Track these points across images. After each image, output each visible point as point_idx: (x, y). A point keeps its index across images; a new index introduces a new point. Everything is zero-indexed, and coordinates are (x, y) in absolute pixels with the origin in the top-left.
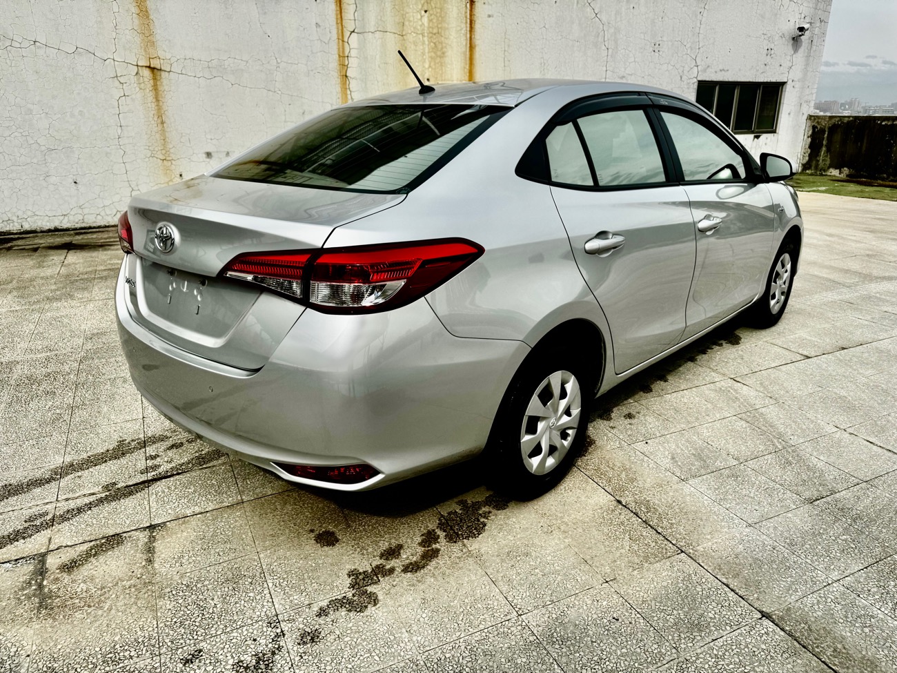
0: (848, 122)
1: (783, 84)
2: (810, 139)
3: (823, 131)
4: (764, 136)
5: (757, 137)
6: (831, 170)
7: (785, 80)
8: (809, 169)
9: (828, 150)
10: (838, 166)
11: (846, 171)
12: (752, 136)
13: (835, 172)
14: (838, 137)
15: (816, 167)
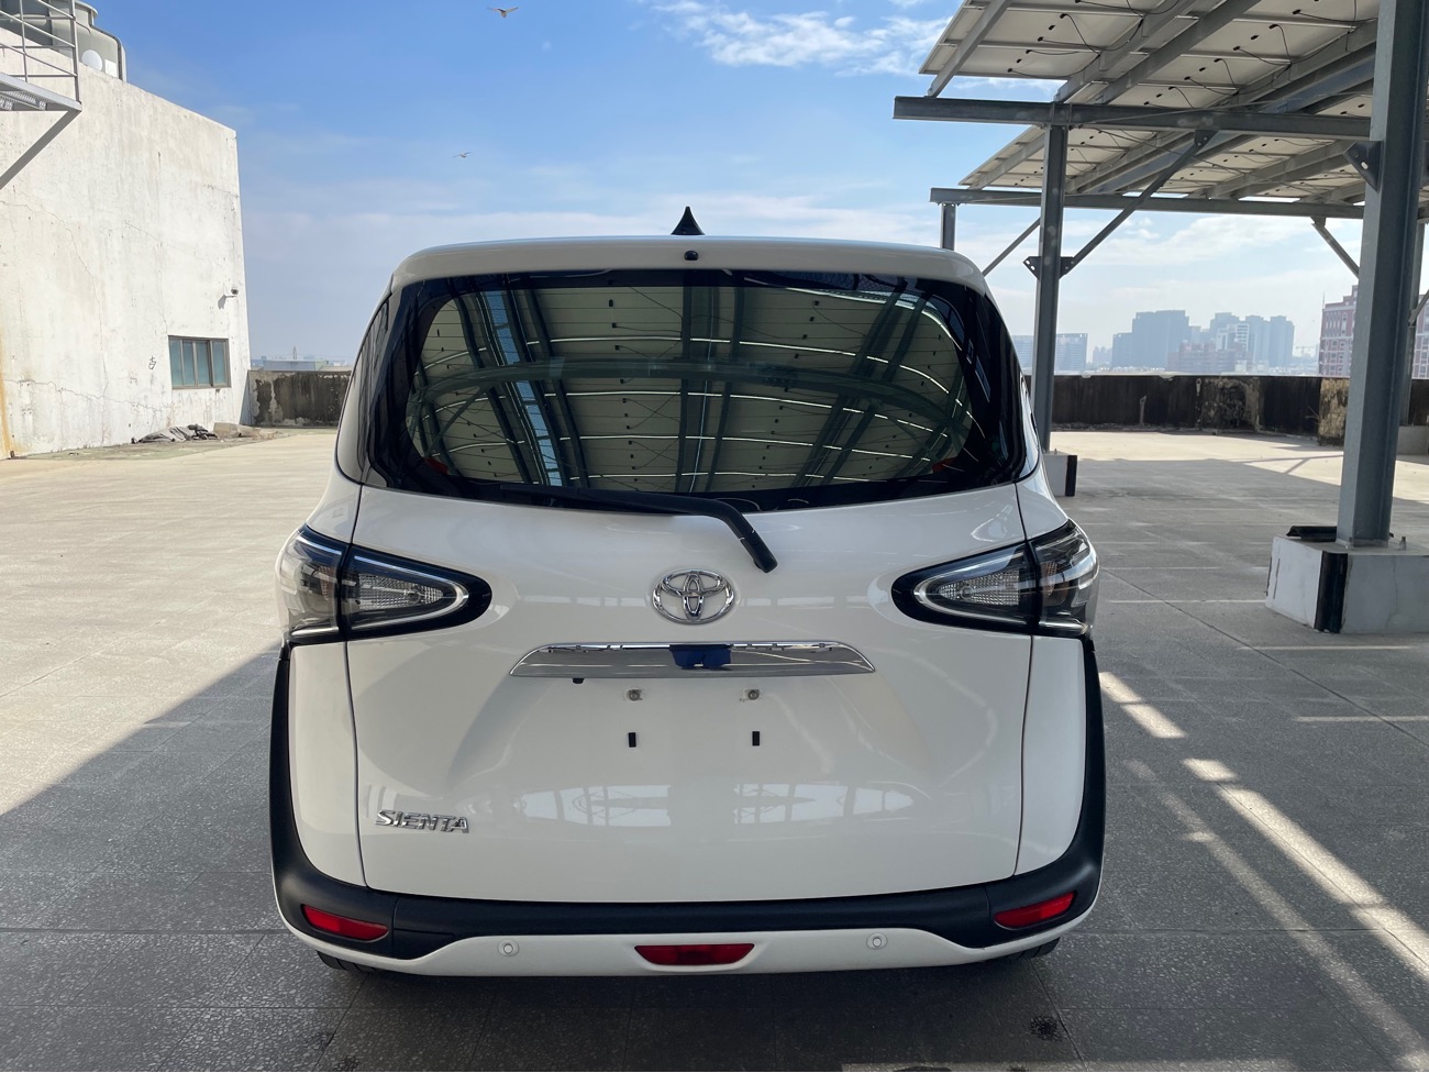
0: (292, 377)
1: (226, 340)
2: (256, 393)
3: (268, 385)
4: (222, 390)
5: (218, 391)
6: (286, 420)
7: (226, 337)
8: (263, 420)
9: (278, 403)
10: (295, 416)
11: (300, 419)
12: (214, 390)
13: (292, 422)
14: (285, 390)
15: (270, 419)
